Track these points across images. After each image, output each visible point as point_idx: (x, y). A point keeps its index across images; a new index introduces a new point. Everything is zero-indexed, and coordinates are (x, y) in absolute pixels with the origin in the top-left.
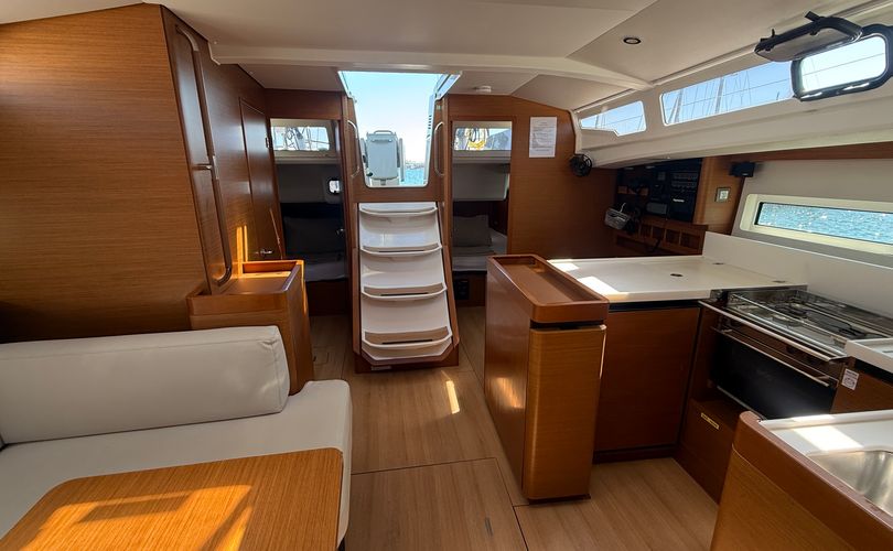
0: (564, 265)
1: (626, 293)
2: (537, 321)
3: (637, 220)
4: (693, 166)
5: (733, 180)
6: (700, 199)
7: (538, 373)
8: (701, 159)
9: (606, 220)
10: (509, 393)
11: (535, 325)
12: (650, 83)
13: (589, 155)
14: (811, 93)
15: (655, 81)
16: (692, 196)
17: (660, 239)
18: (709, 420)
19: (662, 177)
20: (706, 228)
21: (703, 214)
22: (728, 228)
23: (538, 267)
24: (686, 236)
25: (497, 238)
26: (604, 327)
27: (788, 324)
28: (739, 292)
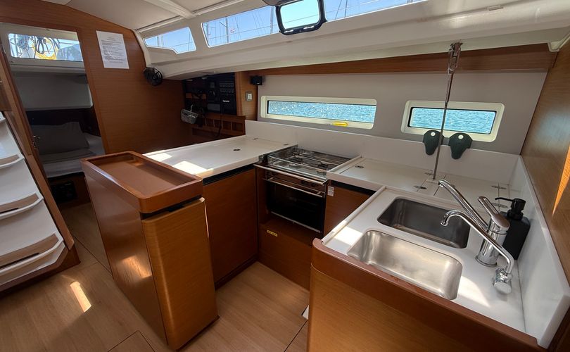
0: (159, 156)
1: (212, 169)
2: (146, 212)
3: (203, 117)
4: (230, 77)
5: (253, 87)
6: (238, 100)
7: (159, 254)
8: (233, 73)
9: (182, 117)
10: (137, 267)
11: (144, 216)
12: (191, 12)
13: (158, 68)
14: (288, 30)
15: (195, 11)
16: (233, 97)
17: (220, 128)
18: (272, 233)
19: (213, 86)
20: (244, 118)
21: (241, 109)
22: (255, 117)
23: (137, 161)
24: (235, 124)
25: (93, 141)
26: (202, 199)
27: (297, 167)
28: (272, 154)
